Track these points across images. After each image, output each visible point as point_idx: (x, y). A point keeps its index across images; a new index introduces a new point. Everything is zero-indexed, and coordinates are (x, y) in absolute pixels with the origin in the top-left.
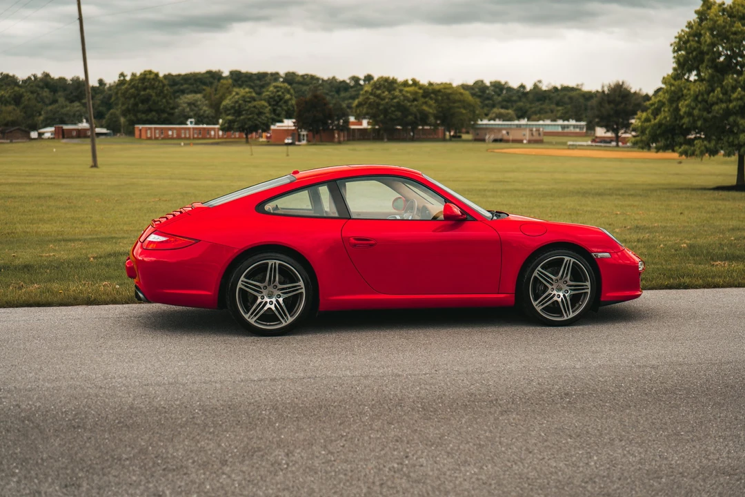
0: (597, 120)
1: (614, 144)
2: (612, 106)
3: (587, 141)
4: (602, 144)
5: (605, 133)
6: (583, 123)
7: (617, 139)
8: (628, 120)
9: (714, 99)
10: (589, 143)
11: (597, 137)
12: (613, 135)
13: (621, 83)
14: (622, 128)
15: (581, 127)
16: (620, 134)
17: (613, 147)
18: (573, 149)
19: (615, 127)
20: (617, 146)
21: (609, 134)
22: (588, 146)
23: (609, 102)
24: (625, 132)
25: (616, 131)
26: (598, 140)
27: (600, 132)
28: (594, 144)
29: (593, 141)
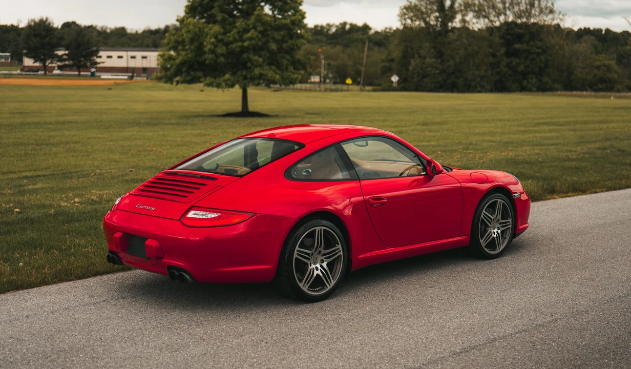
0: (25, 51)
1: (40, 72)
2: (38, 39)
3: (17, 71)
4: (32, 73)
5: (34, 63)
6: (7, 54)
7: (45, 68)
8: (54, 51)
9: (231, 39)
10: (19, 72)
11: (24, 67)
12: (41, 65)
13: (45, 19)
14: (48, 59)
15: (6, 58)
16: (47, 64)
17: (41, 75)
18: (9, 78)
19: (42, 57)
20: (45, 74)
21: (37, 64)
22: (18, 74)
23: (35, 36)
24: (51, 63)
25: (43, 61)
26: (25, 69)
27: (28, 62)
28: (24, 73)
29: (22, 70)
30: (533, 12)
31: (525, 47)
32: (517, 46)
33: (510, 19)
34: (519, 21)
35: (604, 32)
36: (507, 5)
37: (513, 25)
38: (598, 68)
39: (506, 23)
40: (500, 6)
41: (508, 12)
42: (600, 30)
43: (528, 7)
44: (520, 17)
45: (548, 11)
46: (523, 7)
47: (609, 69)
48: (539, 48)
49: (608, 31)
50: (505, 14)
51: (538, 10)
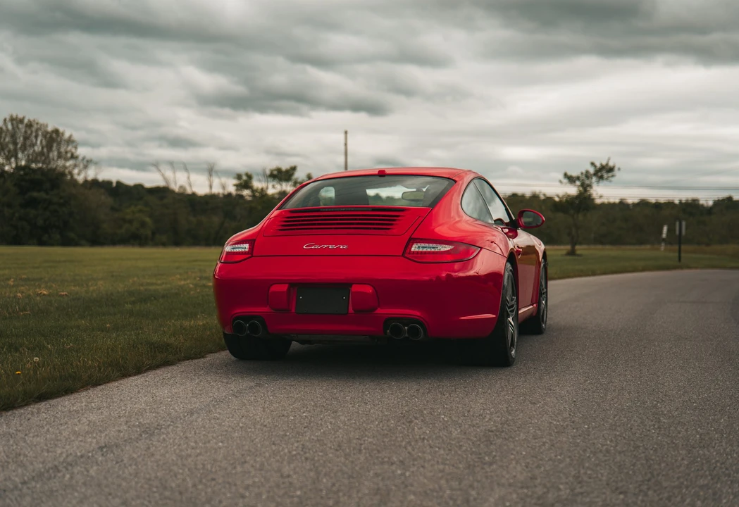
30: (51, 155)
31: (43, 195)
32: (35, 194)
33: (23, 163)
34: (33, 166)
35: (114, 185)
36: (19, 146)
37: (27, 170)
38: (130, 222)
39: (18, 168)
40: (11, 147)
41: (20, 155)
42: (109, 183)
43: (45, 150)
44: (36, 161)
45: (69, 155)
46: (38, 148)
47: (143, 224)
48: (61, 198)
49: (118, 183)
50: (16, 158)
51: (56, 153)
